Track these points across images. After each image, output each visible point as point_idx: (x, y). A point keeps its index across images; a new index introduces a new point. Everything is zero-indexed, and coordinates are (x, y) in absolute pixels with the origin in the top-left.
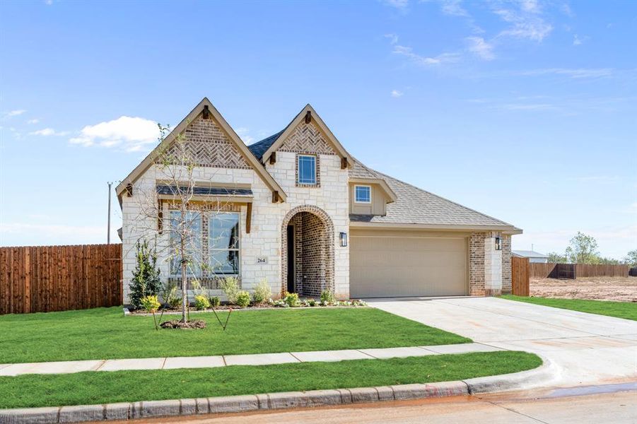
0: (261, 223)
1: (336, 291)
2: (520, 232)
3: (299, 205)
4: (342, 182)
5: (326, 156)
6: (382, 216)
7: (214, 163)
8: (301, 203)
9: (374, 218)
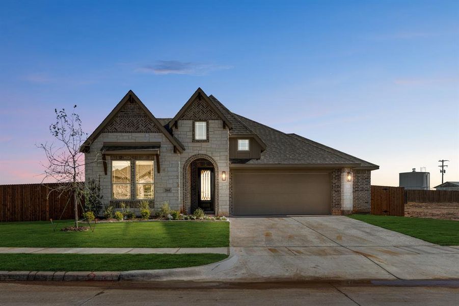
0: (167, 166)
1: (220, 210)
2: (377, 167)
3: (194, 154)
4: (224, 138)
5: (213, 121)
6: (257, 159)
7: (137, 130)
8: (196, 152)
9: (251, 161)
